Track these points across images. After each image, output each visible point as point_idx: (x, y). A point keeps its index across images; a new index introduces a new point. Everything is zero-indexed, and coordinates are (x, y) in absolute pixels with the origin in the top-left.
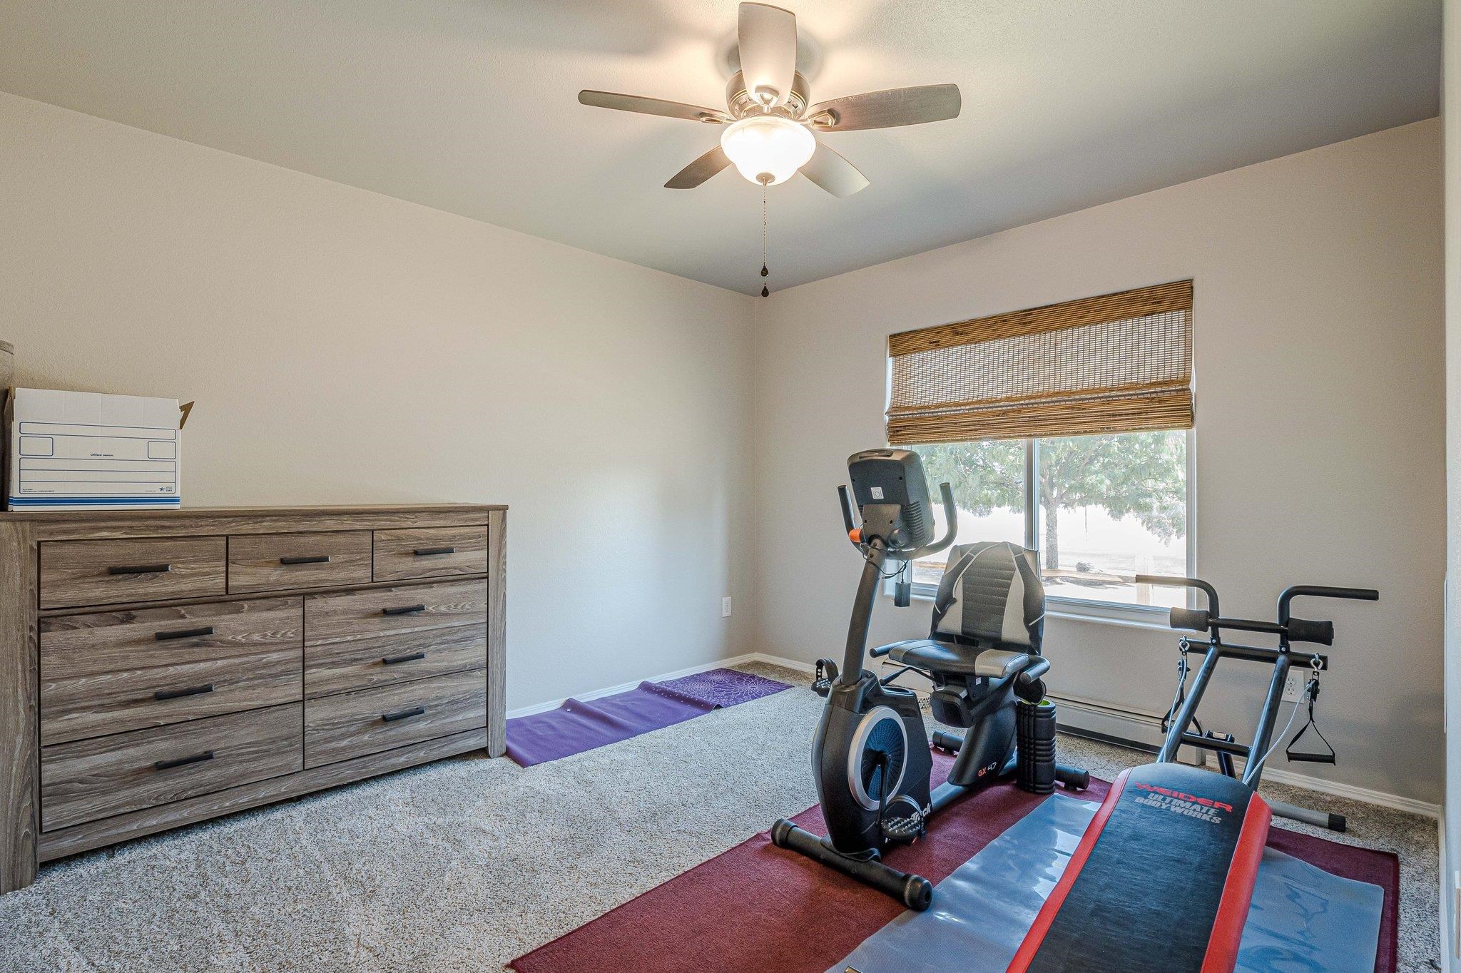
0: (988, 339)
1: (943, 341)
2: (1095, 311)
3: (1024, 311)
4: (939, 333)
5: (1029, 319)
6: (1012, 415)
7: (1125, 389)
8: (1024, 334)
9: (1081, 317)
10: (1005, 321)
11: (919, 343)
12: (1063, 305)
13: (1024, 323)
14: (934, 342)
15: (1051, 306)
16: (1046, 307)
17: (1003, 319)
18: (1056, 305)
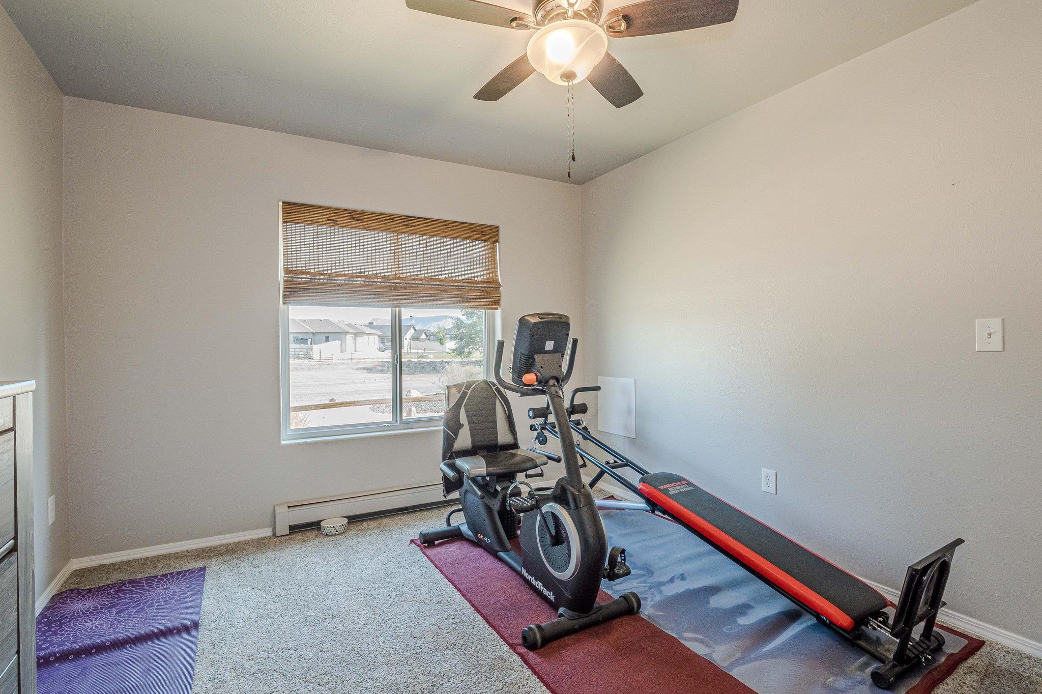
0: (379, 230)
1: (340, 221)
2: (452, 230)
3: (407, 216)
4: (336, 213)
5: (410, 223)
6: (401, 290)
7: (471, 283)
8: (405, 233)
9: (443, 232)
10: (393, 219)
11: (316, 217)
12: (433, 220)
13: (407, 225)
14: (332, 220)
15: (425, 219)
16: (422, 218)
17: (392, 218)
18: (428, 219)
